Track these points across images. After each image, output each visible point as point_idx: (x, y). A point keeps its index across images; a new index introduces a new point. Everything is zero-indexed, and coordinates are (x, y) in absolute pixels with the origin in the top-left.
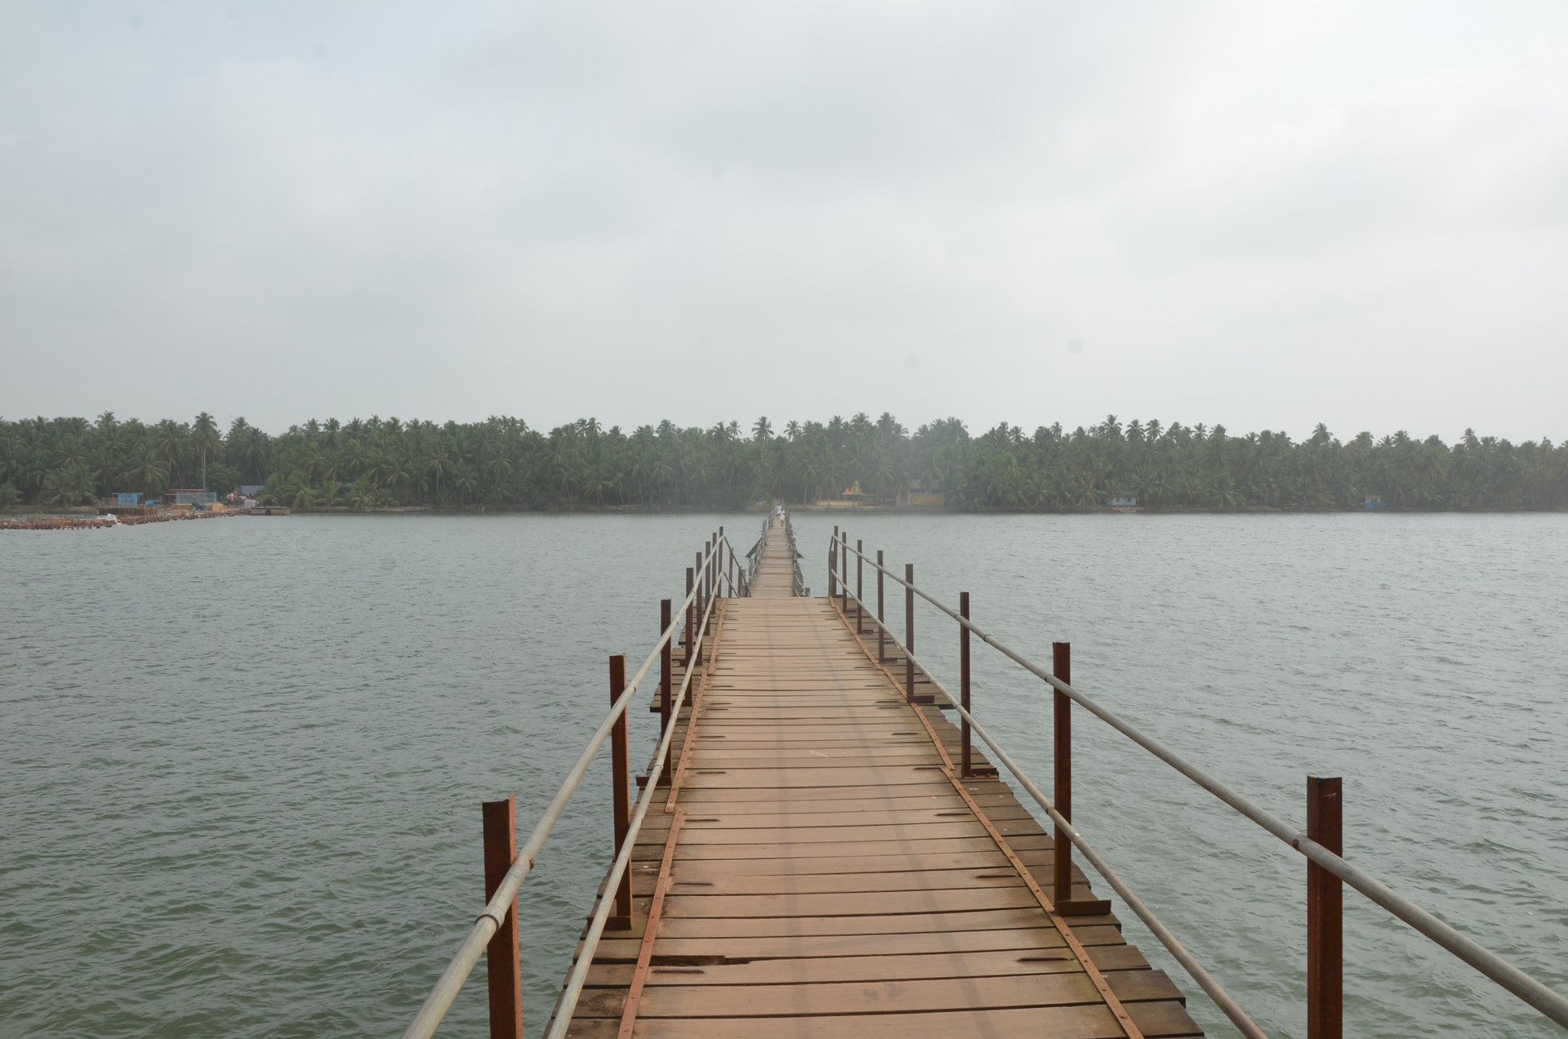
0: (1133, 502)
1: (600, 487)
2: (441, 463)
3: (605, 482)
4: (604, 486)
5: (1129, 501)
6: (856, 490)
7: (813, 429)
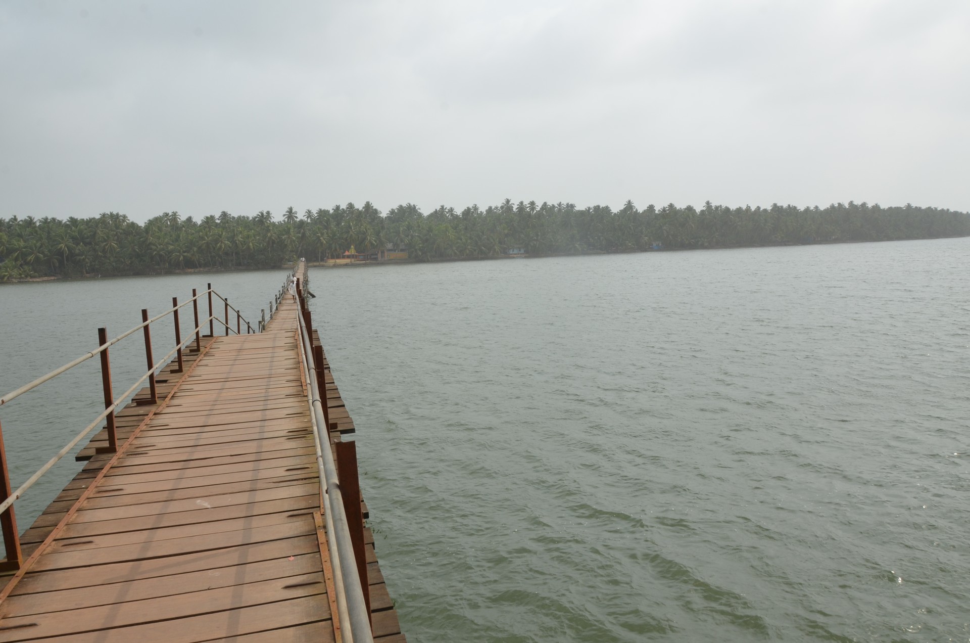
0: (522, 251)
1: (182, 258)
2: (66, 245)
3: (185, 254)
4: (184, 256)
5: (520, 251)
6: (352, 251)
7: (322, 213)
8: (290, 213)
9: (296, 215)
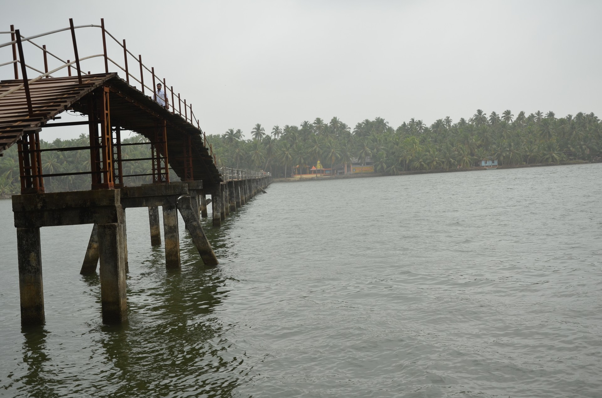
6: (319, 166)
7: (290, 129)
8: (258, 130)
9: (264, 132)
